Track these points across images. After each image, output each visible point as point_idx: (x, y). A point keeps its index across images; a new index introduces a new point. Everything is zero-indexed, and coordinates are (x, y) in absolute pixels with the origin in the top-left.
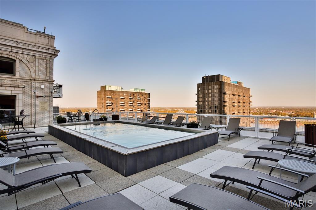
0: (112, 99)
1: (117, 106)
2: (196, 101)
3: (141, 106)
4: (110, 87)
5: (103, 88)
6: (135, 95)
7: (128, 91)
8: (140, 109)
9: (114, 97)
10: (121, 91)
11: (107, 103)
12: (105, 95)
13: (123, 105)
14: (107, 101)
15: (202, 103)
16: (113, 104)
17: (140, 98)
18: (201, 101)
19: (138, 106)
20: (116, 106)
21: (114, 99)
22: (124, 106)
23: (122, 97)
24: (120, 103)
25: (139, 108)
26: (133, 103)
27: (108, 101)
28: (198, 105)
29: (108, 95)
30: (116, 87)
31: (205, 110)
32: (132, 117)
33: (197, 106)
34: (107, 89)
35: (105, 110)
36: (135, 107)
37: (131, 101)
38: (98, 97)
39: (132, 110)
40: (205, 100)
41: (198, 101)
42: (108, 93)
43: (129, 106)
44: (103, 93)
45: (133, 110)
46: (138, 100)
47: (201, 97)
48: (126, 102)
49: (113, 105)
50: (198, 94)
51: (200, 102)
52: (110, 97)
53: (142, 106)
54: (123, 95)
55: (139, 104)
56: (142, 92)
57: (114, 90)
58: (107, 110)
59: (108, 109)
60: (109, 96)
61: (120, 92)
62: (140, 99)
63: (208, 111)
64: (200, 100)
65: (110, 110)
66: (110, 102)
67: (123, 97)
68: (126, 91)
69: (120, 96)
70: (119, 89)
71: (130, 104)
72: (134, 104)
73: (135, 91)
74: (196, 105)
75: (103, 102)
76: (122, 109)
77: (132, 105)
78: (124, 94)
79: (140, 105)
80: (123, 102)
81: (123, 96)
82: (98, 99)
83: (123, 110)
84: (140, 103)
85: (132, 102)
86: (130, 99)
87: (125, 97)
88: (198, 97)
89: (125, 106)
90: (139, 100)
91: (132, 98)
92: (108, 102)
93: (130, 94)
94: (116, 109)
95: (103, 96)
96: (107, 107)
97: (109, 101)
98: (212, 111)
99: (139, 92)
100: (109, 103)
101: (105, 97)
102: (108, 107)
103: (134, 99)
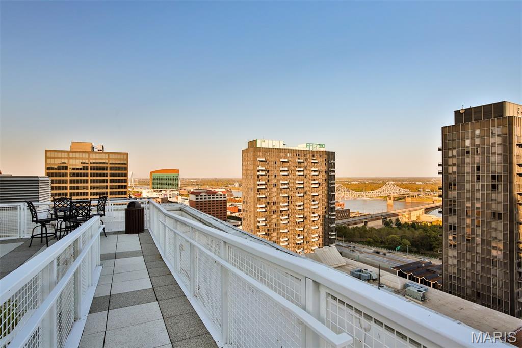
0: (267, 163)
1: (275, 176)
2: (439, 165)
3: (318, 175)
4: (264, 141)
5: (252, 144)
6: (308, 156)
7: (294, 148)
8: (316, 182)
9: (271, 159)
10: (282, 148)
11: (258, 171)
12: (255, 156)
13: (286, 173)
14: (258, 167)
15: (455, 169)
16: (268, 172)
17: (316, 161)
18: (454, 165)
19: (314, 175)
20: (273, 177)
21: (270, 164)
22: (288, 175)
23: (284, 159)
24: (281, 171)
25: (315, 180)
26: (303, 171)
27: (260, 166)
28: (444, 173)
29: (259, 157)
30: (274, 142)
31: (464, 185)
32: (302, 195)
33: (441, 175)
34: (259, 146)
35: (254, 183)
36: (307, 177)
37: (300, 167)
38: (244, 160)
39: (302, 182)
40: (464, 163)
41: (444, 164)
42: (261, 153)
43: (297, 176)
44: (252, 154)
45: (303, 184)
46: (313, 164)
47: (454, 156)
48: (292, 168)
49: (269, 174)
50: (444, 149)
51: (451, 165)
52: (264, 159)
53: (320, 176)
54: (286, 155)
55: (315, 171)
56: (321, 149)
57: (271, 147)
58: (259, 183)
59: (260, 180)
60: (262, 157)
61: (280, 150)
62: (317, 163)
63: (473, 186)
64: (450, 161)
65: (264, 183)
66: (264, 169)
67: (286, 160)
68: (291, 148)
69: (281, 158)
70: (279, 146)
71: (299, 171)
72: (305, 173)
73: (307, 149)
74: (439, 173)
75: (252, 168)
76: (284, 180)
77: (302, 173)
78: (288, 155)
79: (316, 173)
80: (286, 169)
81: (286, 157)
82: (244, 163)
83: (286, 182)
84: (316, 169)
85: (302, 169)
86: (299, 162)
87: (290, 159)
88: (445, 157)
89: (291, 176)
90: (315, 165)
91: (302, 161)
92: (260, 168)
93: (298, 153)
94: (274, 181)
95: (252, 158)
96: (258, 177)
97: (262, 167)
98: (483, 186)
99: (314, 150)
100: (262, 170)
101: (255, 160)
102: (260, 177)
103: (306, 164)
